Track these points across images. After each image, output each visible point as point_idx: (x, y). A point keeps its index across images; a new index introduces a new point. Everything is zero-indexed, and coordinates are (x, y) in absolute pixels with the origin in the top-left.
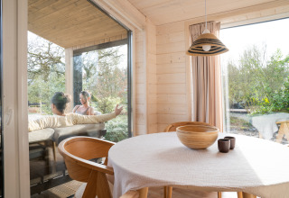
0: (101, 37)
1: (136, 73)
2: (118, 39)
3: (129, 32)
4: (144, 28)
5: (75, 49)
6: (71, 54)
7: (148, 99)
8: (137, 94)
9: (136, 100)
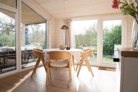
0: (36, 20)
1: (48, 33)
2: (42, 22)
3: (46, 20)
4: (51, 20)
5: (26, 24)
6: (24, 25)
7: (52, 41)
8: (48, 39)
9: (48, 41)
